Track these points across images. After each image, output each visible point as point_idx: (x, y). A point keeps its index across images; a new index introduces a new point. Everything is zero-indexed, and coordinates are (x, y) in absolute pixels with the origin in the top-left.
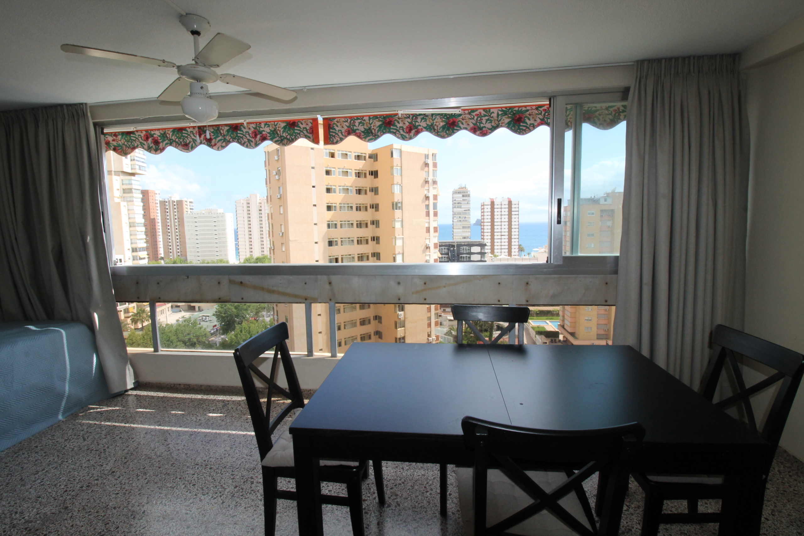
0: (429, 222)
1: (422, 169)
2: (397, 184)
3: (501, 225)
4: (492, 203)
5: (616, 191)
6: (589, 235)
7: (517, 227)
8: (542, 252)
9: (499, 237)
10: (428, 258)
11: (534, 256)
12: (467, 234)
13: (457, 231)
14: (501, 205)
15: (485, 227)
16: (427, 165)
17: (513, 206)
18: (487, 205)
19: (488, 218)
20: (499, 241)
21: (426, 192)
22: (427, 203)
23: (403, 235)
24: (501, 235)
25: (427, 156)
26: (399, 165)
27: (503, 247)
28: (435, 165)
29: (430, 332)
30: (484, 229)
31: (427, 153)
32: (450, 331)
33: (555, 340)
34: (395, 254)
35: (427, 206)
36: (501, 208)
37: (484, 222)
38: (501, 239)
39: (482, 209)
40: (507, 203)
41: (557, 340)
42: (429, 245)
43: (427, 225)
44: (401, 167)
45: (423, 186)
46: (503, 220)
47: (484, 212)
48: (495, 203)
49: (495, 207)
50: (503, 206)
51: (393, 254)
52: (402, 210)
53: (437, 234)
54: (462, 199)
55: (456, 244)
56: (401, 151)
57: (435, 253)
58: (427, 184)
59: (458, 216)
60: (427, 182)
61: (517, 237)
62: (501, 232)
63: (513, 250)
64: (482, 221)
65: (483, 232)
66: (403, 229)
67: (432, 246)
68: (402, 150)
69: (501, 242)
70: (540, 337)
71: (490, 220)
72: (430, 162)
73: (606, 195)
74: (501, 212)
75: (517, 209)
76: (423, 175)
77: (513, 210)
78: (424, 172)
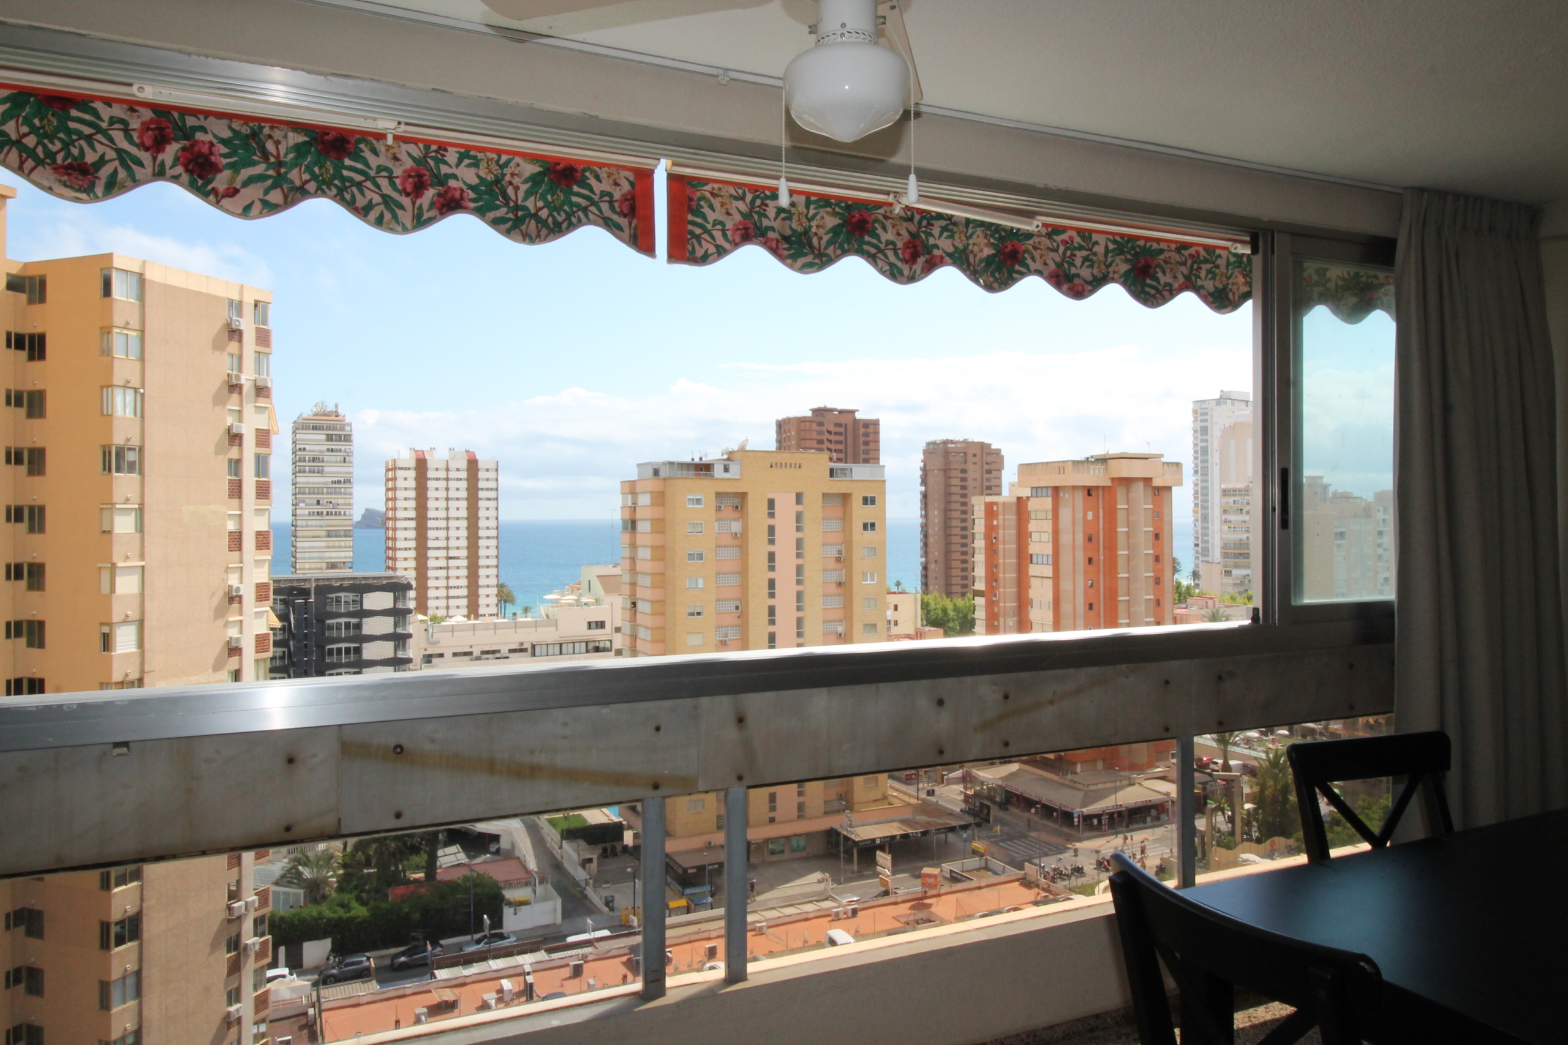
0: (240, 516)
1: (218, 346)
2: (125, 387)
3: (447, 529)
4: (421, 465)
5: (748, 448)
6: (691, 556)
7: (493, 533)
8: (569, 605)
9: (442, 563)
10: (233, 633)
11: (547, 616)
12: (343, 554)
13: (307, 544)
14: (447, 470)
15: (400, 534)
16: (235, 334)
17: (482, 475)
18: (405, 469)
19: (406, 507)
20: (442, 573)
21: (230, 420)
22: (234, 453)
23: (142, 557)
24: (449, 558)
25: (237, 307)
26: (135, 323)
27: (452, 593)
28: (264, 337)
29: (239, 882)
30: (394, 539)
31: (235, 297)
32: (295, 867)
33: (614, 849)
34: (110, 624)
35: (236, 466)
36: (447, 479)
37: (395, 519)
38: (447, 568)
39: (388, 480)
40: (463, 464)
41: (619, 848)
42: (238, 589)
43: (231, 526)
44: (142, 331)
45: (219, 401)
46: (453, 513)
47: (394, 489)
48: (431, 464)
49: (431, 474)
50: (452, 475)
51: (102, 624)
52: (141, 473)
53: (266, 555)
54: (325, 448)
55: (314, 585)
56: (142, 280)
57: (259, 615)
58: (235, 396)
59: (312, 499)
60: (234, 388)
61: (494, 562)
62: (447, 548)
63: (482, 601)
64: (390, 514)
65: (394, 549)
66: (142, 539)
67: (249, 594)
68: (148, 276)
69: (448, 578)
70: (574, 844)
71: (413, 514)
72: (247, 325)
73: (726, 457)
74: (447, 489)
75: (492, 485)
76: (221, 365)
77: (481, 484)
78: (225, 355)
